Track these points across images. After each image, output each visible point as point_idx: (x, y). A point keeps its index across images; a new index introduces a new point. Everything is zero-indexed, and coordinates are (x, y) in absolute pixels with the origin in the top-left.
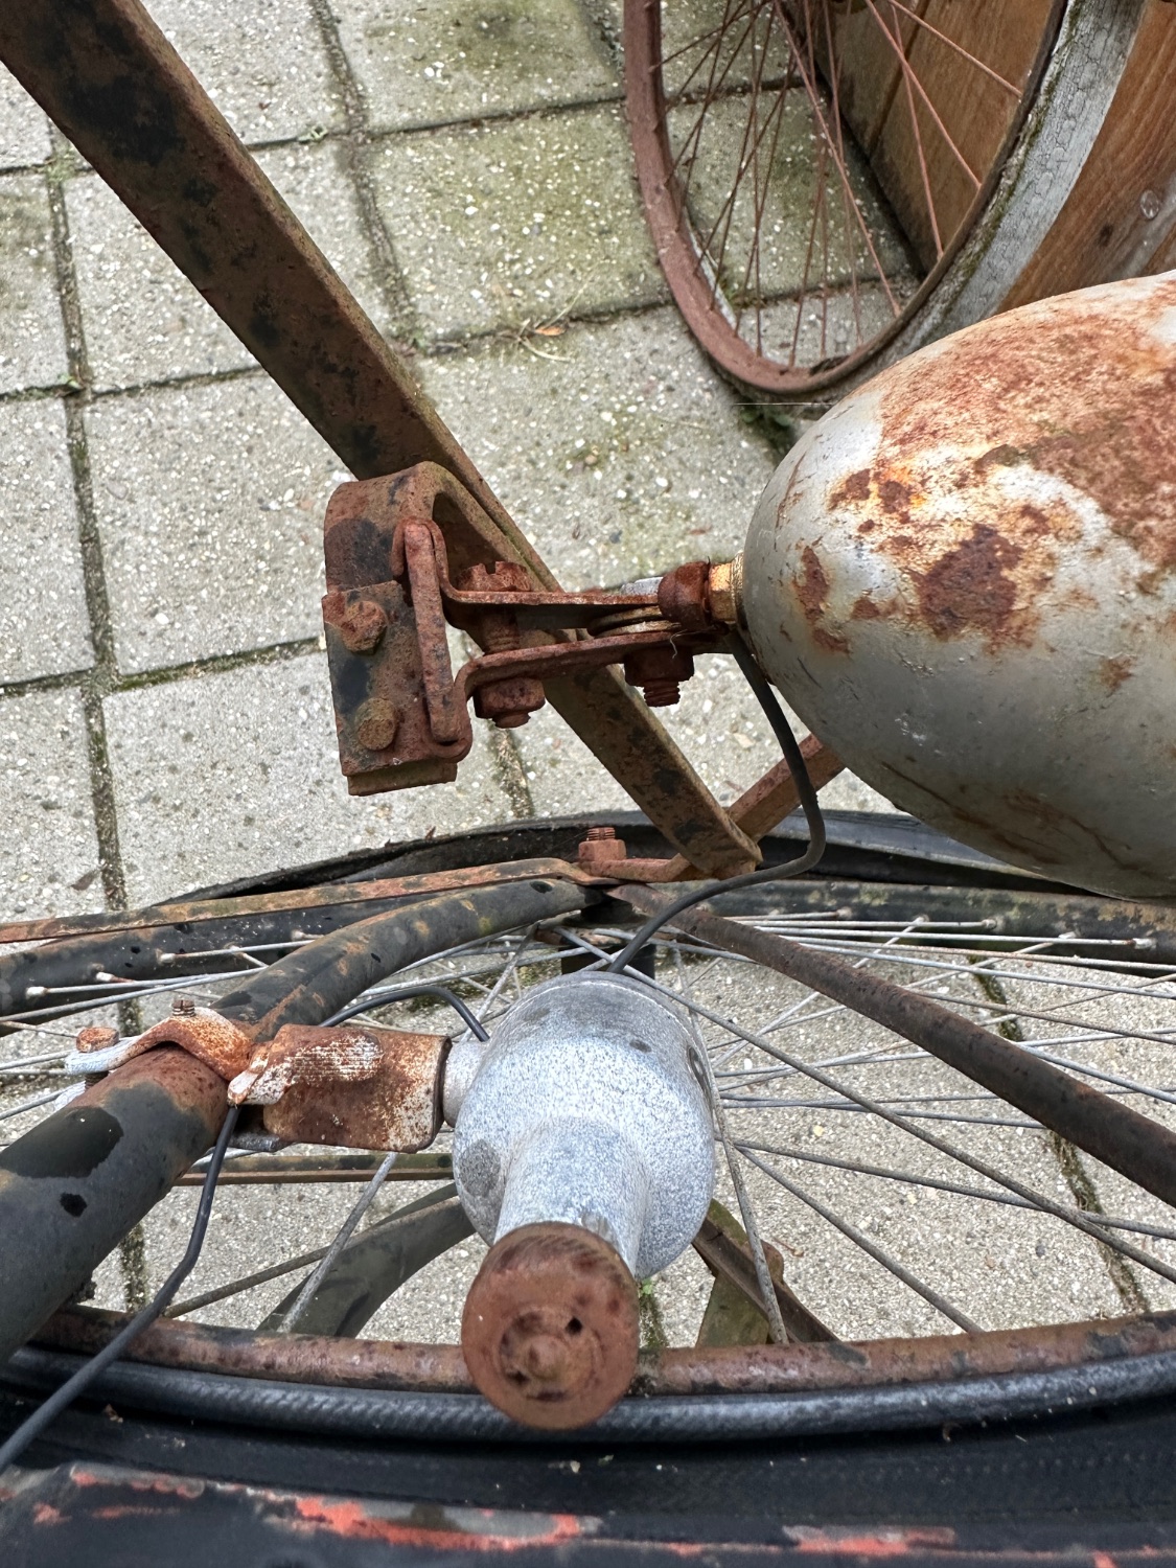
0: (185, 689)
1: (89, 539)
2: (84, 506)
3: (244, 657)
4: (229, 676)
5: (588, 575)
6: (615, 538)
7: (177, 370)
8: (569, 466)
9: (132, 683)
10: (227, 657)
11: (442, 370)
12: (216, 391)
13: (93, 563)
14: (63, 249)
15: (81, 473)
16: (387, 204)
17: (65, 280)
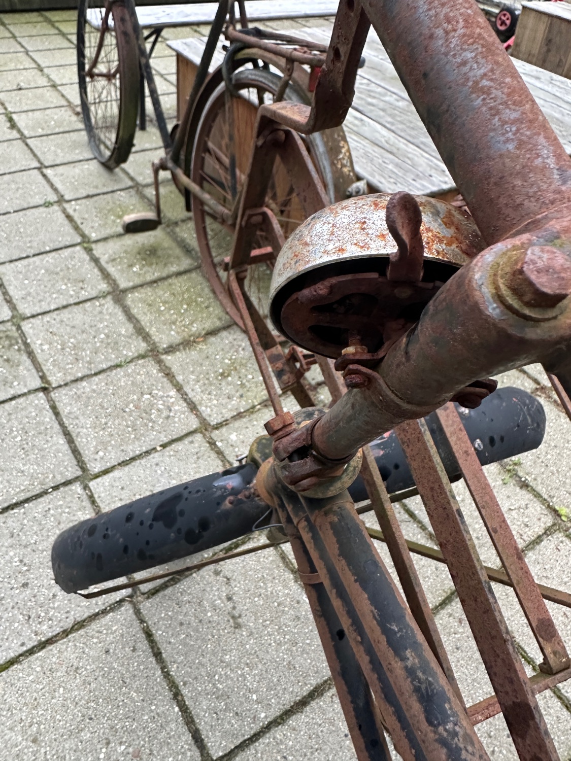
0: (116, 474)
1: (67, 434)
2: (62, 424)
3: (133, 459)
4: (130, 466)
5: (237, 409)
6: (241, 396)
7: (80, 375)
8: (220, 378)
9: (97, 476)
10: (127, 460)
11: (169, 358)
12: (96, 379)
13: (70, 441)
14: (27, 345)
15: (57, 414)
16: (134, 311)
17: (31, 354)
